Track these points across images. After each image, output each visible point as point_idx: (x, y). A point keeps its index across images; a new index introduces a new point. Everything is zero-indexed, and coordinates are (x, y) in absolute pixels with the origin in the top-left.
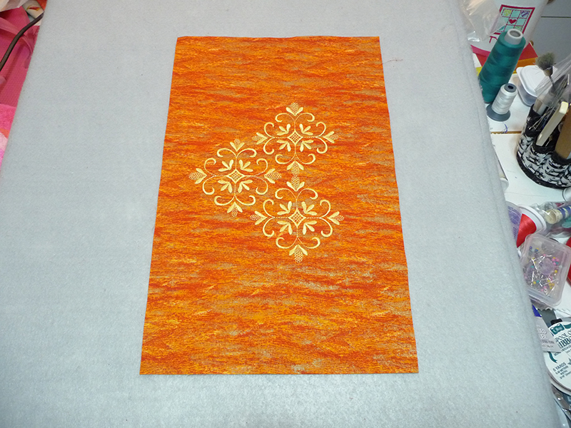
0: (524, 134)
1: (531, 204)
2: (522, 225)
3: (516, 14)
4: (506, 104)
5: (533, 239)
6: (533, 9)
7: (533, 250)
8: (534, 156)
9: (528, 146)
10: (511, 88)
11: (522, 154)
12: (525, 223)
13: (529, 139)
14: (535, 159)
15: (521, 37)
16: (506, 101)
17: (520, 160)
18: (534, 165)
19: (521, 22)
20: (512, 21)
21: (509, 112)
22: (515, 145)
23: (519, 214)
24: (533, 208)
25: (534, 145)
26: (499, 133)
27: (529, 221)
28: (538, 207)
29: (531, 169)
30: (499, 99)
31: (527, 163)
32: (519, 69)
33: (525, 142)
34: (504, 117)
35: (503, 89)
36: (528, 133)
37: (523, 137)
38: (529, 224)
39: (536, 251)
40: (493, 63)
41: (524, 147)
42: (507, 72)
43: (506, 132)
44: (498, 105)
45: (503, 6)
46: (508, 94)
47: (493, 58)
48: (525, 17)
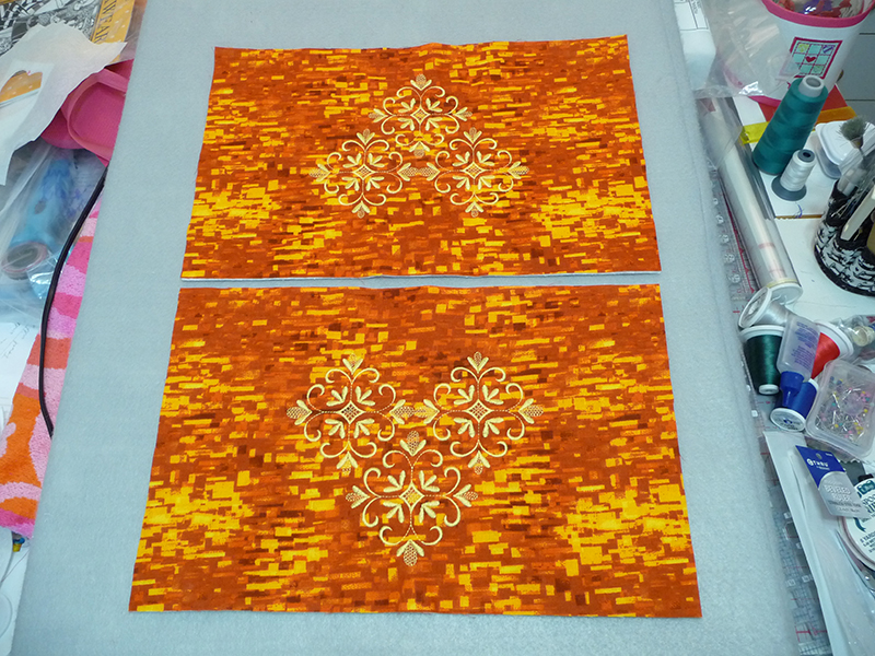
0: (825, 222)
1: (832, 319)
2: (821, 349)
3: (816, 49)
4: (800, 177)
5: (835, 367)
6: (840, 42)
7: (835, 382)
8: (838, 253)
9: (830, 238)
10: (807, 156)
11: (822, 249)
12: (825, 346)
13: (832, 229)
14: (840, 258)
15: (821, 87)
16: (800, 174)
17: (819, 257)
18: (838, 265)
19: (823, 60)
20: (809, 60)
21: (804, 188)
22: (812, 234)
23: (816, 333)
24: (836, 324)
25: (838, 238)
26: (790, 217)
27: (830, 342)
28: (843, 322)
29: (834, 270)
30: (790, 170)
31: (828, 262)
32: (819, 127)
33: (826, 232)
34: (798, 195)
35: (795, 158)
36: (829, 221)
37: (823, 226)
38: (830, 347)
39: (839, 383)
40: (782, 122)
41: (825, 240)
42: (802, 134)
43: (800, 217)
44: (789, 179)
45: (797, 39)
46: (803, 164)
47: (782, 115)
48: (829, 52)
